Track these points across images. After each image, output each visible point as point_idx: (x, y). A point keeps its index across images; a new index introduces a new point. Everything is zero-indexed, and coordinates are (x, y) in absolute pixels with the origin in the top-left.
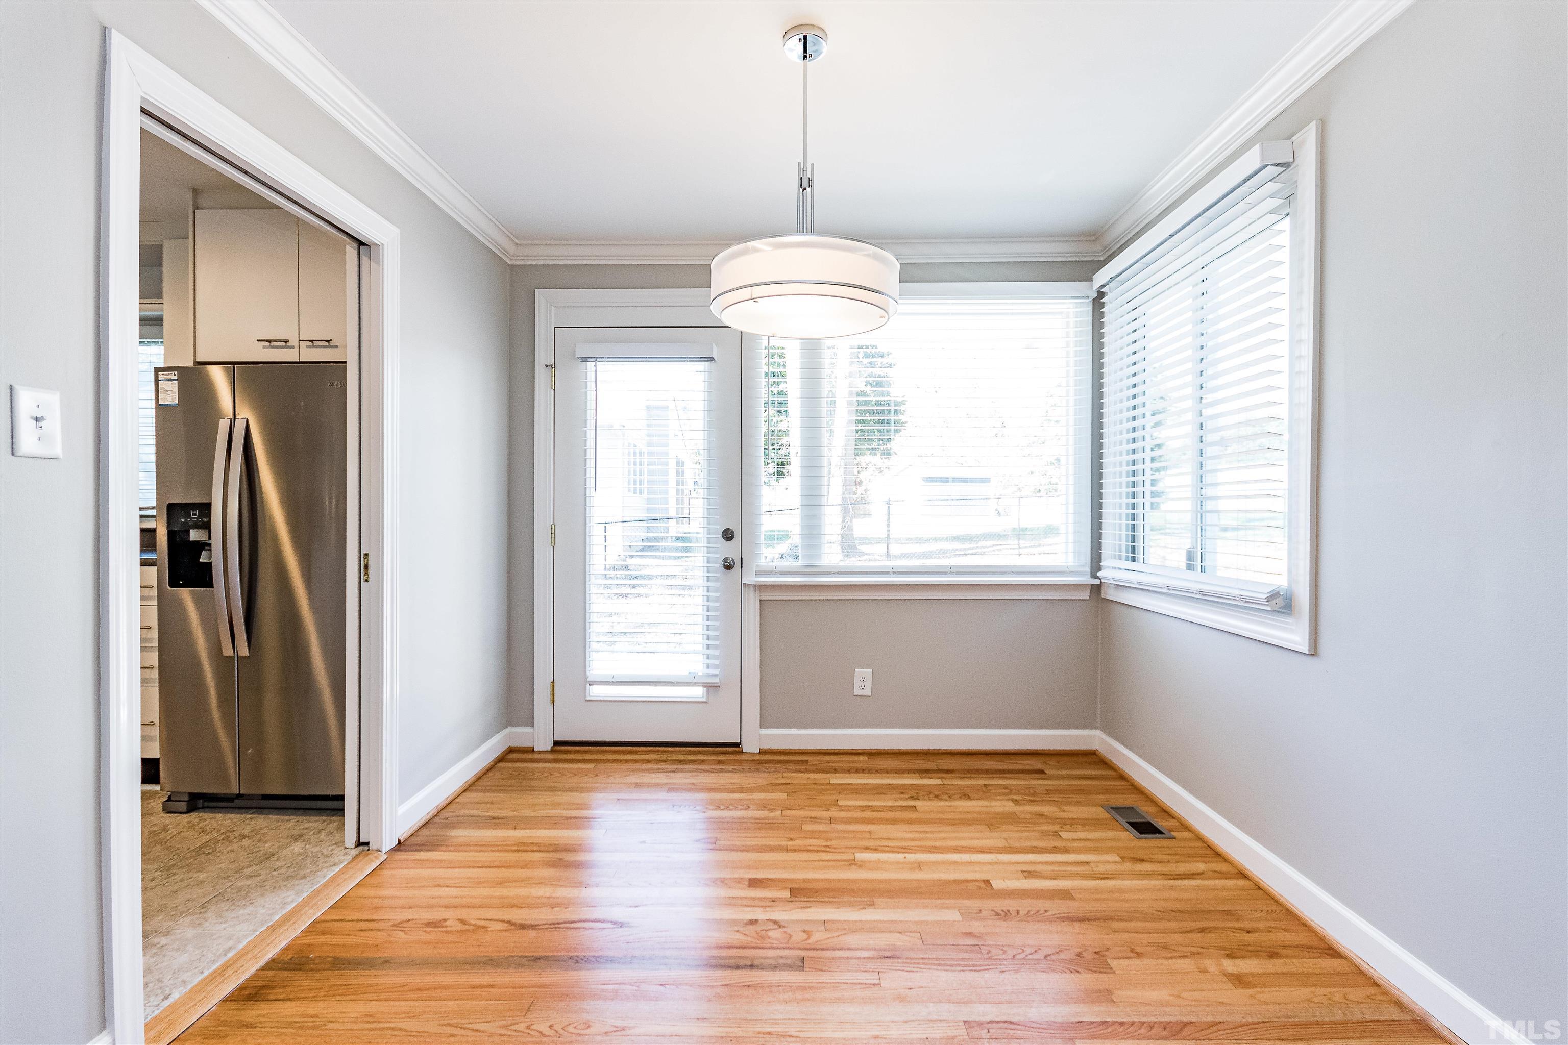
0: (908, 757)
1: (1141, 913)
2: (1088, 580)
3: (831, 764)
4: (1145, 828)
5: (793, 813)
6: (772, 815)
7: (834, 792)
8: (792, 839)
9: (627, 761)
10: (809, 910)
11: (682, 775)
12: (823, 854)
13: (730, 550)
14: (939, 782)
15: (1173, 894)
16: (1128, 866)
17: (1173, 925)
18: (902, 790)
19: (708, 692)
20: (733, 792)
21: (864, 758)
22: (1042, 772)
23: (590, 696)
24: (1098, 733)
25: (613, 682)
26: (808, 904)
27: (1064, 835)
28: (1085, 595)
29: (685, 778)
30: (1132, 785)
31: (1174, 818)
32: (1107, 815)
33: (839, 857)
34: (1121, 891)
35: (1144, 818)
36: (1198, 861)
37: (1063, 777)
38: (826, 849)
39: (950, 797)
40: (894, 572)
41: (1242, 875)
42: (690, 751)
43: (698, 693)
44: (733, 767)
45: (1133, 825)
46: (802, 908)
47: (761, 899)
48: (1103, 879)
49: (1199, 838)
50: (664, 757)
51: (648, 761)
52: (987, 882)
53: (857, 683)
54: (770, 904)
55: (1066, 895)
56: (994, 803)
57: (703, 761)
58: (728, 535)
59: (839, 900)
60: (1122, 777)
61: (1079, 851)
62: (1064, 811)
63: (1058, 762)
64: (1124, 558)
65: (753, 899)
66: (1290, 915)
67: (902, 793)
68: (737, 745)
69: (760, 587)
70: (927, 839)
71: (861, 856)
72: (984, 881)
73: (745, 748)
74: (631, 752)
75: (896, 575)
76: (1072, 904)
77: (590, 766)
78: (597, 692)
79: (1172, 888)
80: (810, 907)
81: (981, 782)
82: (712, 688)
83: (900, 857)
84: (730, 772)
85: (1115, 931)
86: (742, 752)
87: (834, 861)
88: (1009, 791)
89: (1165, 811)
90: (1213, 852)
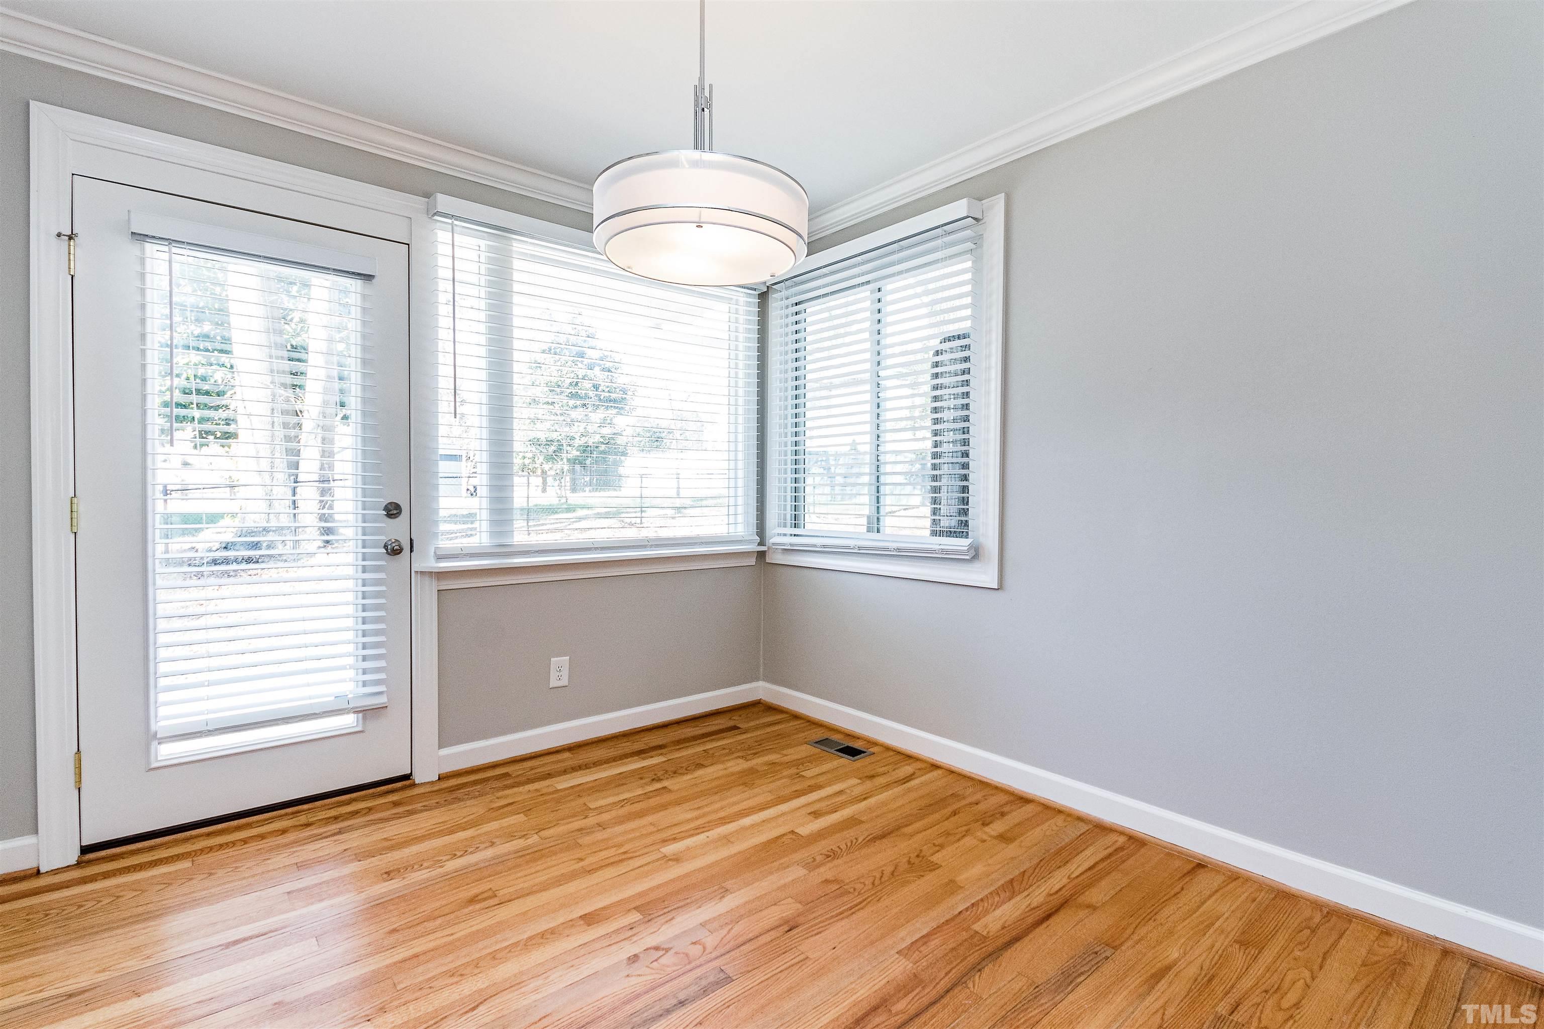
0: (611, 743)
1: (911, 815)
2: (754, 547)
3: (537, 771)
4: (852, 752)
5: (551, 832)
6: (530, 841)
7: (572, 797)
8: (581, 860)
9: (245, 841)
10: (674, 922)
11: (356, 834)
12: (631, 862)
13: (396, 530)
14: (661, 759)
15: (913, 795)
16: (869, 785)
17: (937, 816)
18: (639, 774)
19: (364, 718)
20: (452, 832)
21: (567, 755)
22: (735, 728)
23: (157, 761)
24: (761, 684)
25: (209, 731)
26: (670, 916)
27: (807, 774)
28: (752, 561)
29: (367, 836)
30: (809, 721)
31: (858, 738)
32: (817, 750)
33: (647, 859)
34: (884, 804)
35: (843, 744)
36: (904, 765)
37: (757, 728)
38: (626, 857)
39: (686, 769)
40: (596, 549)
41: (935, 766)
42: (338, 802)
43: (349, 721)
44: (421, 804)
45: (839, 751)
46: (667, 922)
47: (617, 931)
48: (865, 799)
49: (888, 748)
50: (302, 819)
51: (284, 831)
52: (792, 832)
53: (553, 675)
54: (630, 933)
55: (853, 822)
56: (729, 764)
57: (370, 809)
58: (393, 511)
59: (693, 899)
60: (796, 716)
61: (830, 783)
62: (786, 755)
63: (740, 716)
64: (789, 525)
65: (609, 935)
66: (983, 784)
67: (641, 778)
68: (407, 777)
69: (440, 575)
70: (709, 813)
71: (670, 849)
72: (789, 832)
73: (418, 778)
74: (238, 828)
75: (598, 551)
76: (864, 826)
77: (186, 864)
78: (167, 752)
79: (909, 790)
80: (673, 918)
81: (699, 749)
82: (368, 713)
83: (702, 837)
84: (421, 811)
85: (911, 836)
86: (414, 785)
87: (646, 864)
88: (730, 751)
89: (849, 735)
90: (902, 757)
